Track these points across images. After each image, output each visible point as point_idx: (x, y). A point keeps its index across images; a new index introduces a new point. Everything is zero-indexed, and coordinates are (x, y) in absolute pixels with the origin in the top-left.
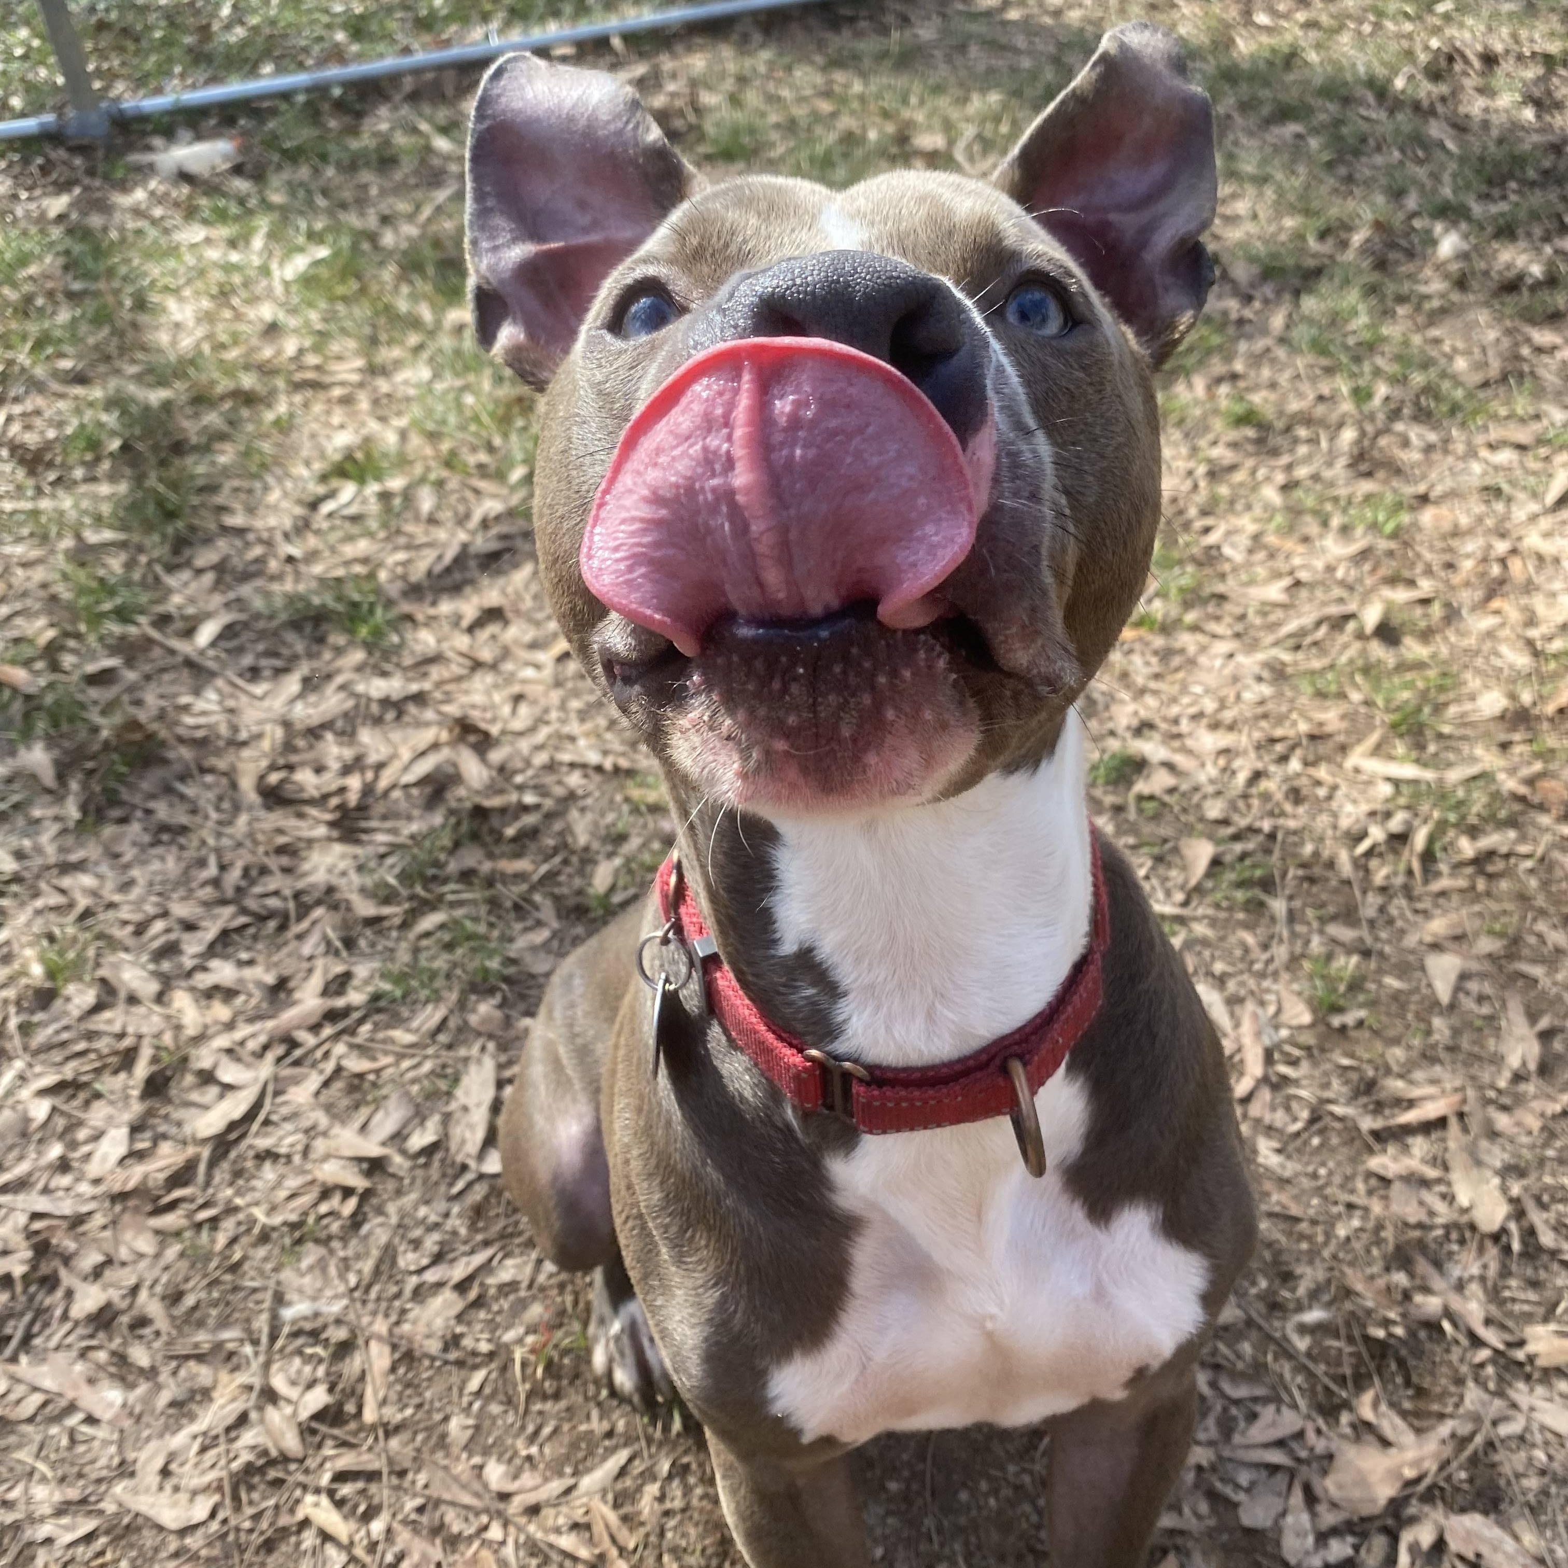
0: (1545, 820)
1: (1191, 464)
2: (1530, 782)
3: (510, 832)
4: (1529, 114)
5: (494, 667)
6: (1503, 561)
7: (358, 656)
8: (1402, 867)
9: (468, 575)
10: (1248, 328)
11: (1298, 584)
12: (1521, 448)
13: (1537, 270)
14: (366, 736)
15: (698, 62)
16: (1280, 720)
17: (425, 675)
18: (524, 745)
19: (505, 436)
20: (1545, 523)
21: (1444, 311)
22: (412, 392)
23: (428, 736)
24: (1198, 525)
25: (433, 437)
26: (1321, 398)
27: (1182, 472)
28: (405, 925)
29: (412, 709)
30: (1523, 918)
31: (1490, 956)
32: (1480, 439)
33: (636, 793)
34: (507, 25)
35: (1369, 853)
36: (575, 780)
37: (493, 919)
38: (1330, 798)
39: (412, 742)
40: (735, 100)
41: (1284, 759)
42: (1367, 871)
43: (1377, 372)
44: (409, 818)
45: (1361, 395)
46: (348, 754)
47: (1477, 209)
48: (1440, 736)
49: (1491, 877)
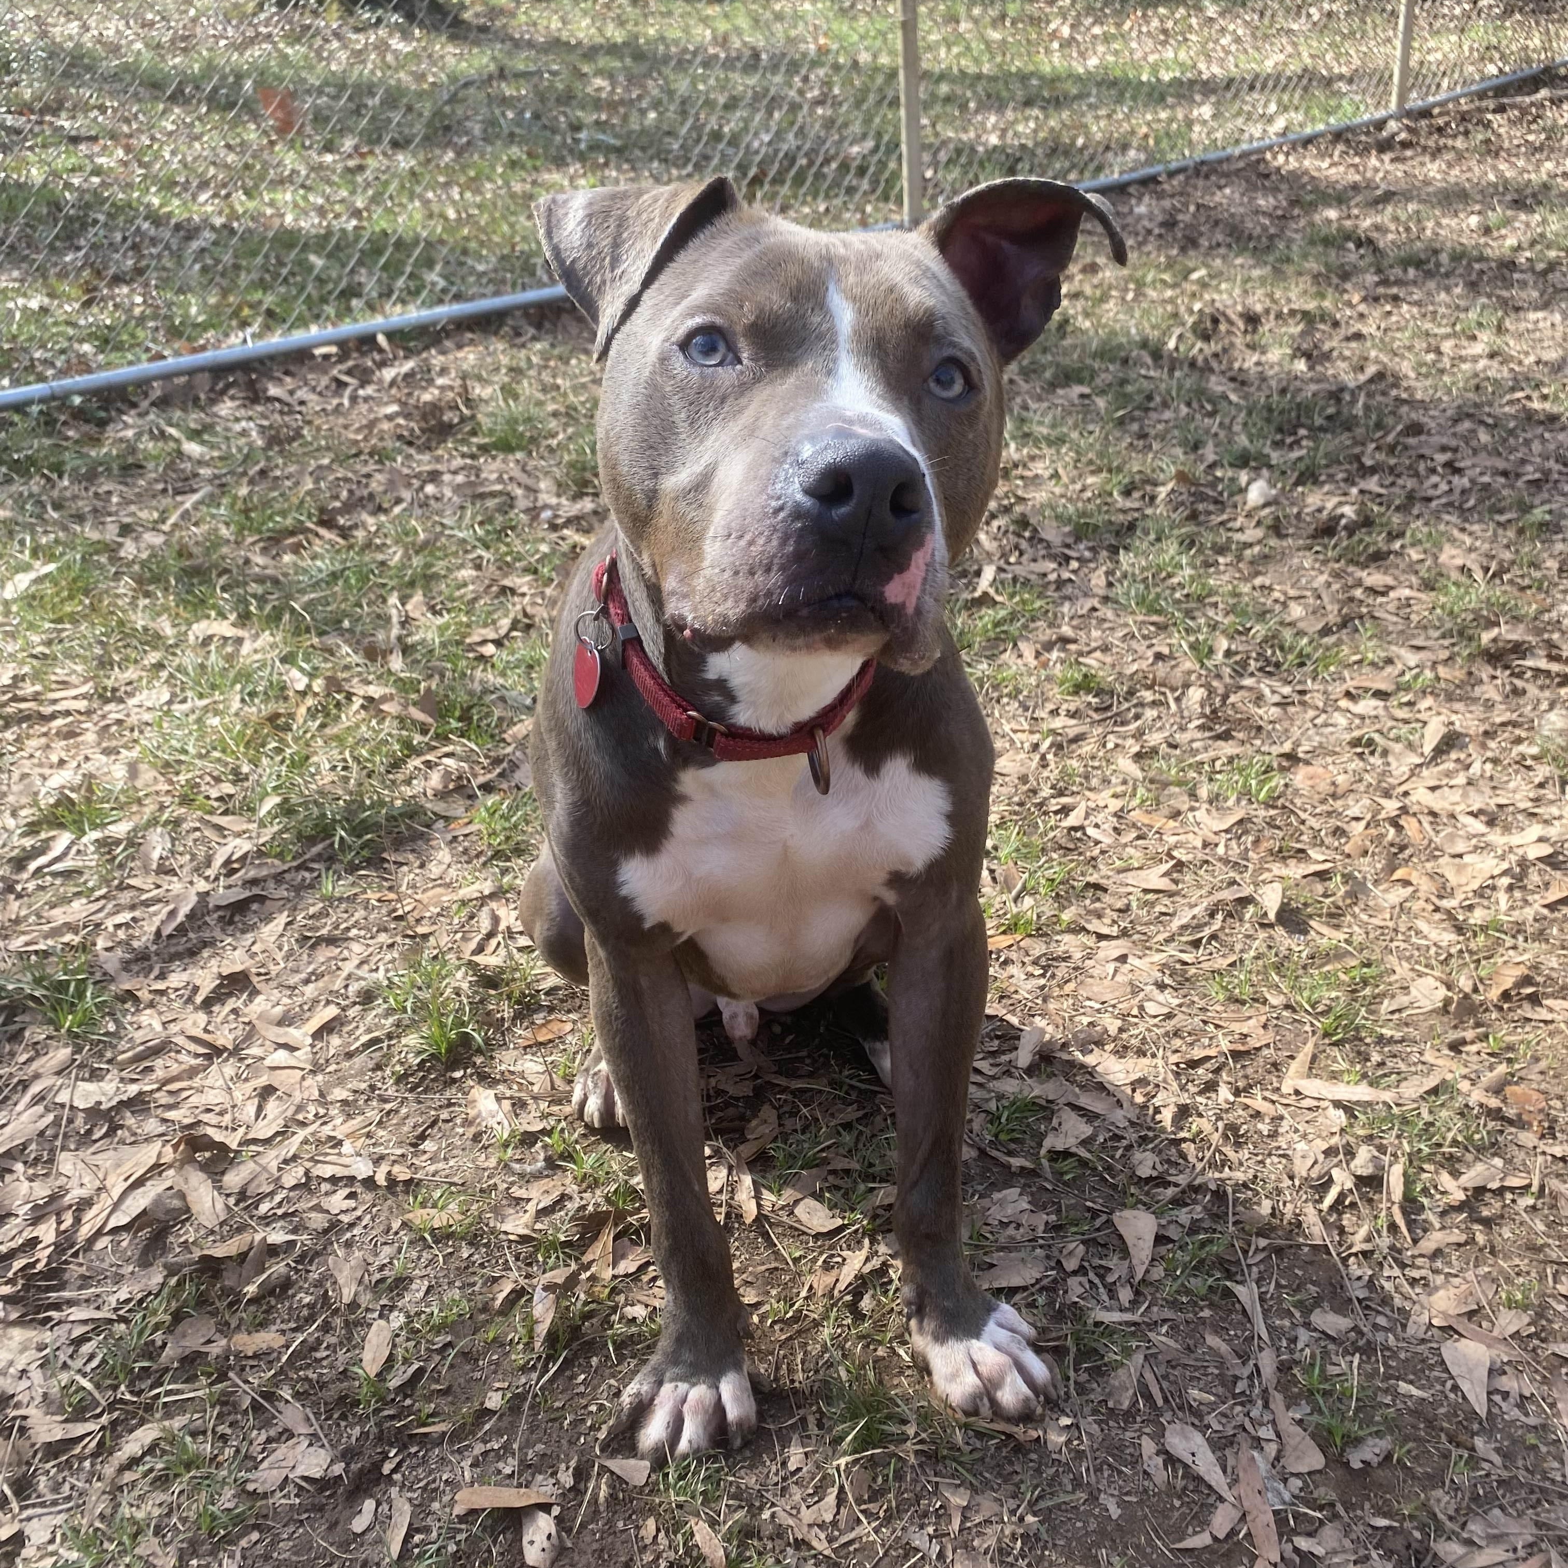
0: (1528, 1138)
1: (1036, 738)
2: (1498, 1090)
3: (251, 1289)
4: (1301, 365)
5: (236, 1051)
6: (1394, 822)
7: (63, 1054)
8: (1382, 1222)
9: (206, 935)
10: (1068, 590)
11: (1180, 865)
12: (1380, 695)
13: (1348, 511)
14: (67, 1163)
15: (469, 357)
16: (1196, 1035)
17: (149, 1069)
18: (272, 1158)
19: (255, 763)
20: (1430, 775)
21: (1265, 558)
22: (147, 717)
23: (148, 1155)
24: (1054, 804)
25: (168, 768)
26: (1159, 657)
27: (1027, 746)
28: (103, 1450)
29: (130, 1120)
30: (1542, 1278)
31: (1516, 1335)
32: (1337, 689)
33: (419, 1216)
34: (267, 328)
35: (1338, 1206)
36: (337, 1202)
37: (222, 1429)
38: (1274, 1135)
39: (126, 1168)
40: (509, 392)
41: (1210, 1087)
42: (1342, 1231)
43: (1214, 626)
44: (118, 1279)
45: (1202, 651)
46: (41, 1191)
47: (1275, 457)
48: (1381, 1040)
49: (1487, 1223)
